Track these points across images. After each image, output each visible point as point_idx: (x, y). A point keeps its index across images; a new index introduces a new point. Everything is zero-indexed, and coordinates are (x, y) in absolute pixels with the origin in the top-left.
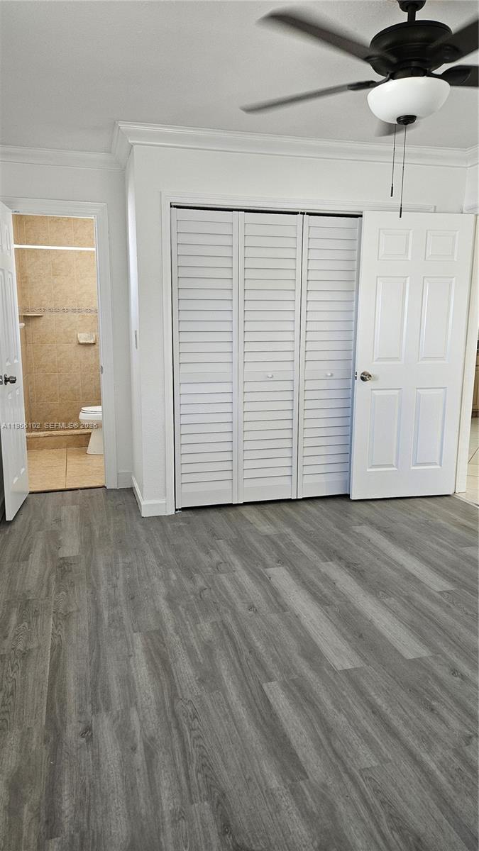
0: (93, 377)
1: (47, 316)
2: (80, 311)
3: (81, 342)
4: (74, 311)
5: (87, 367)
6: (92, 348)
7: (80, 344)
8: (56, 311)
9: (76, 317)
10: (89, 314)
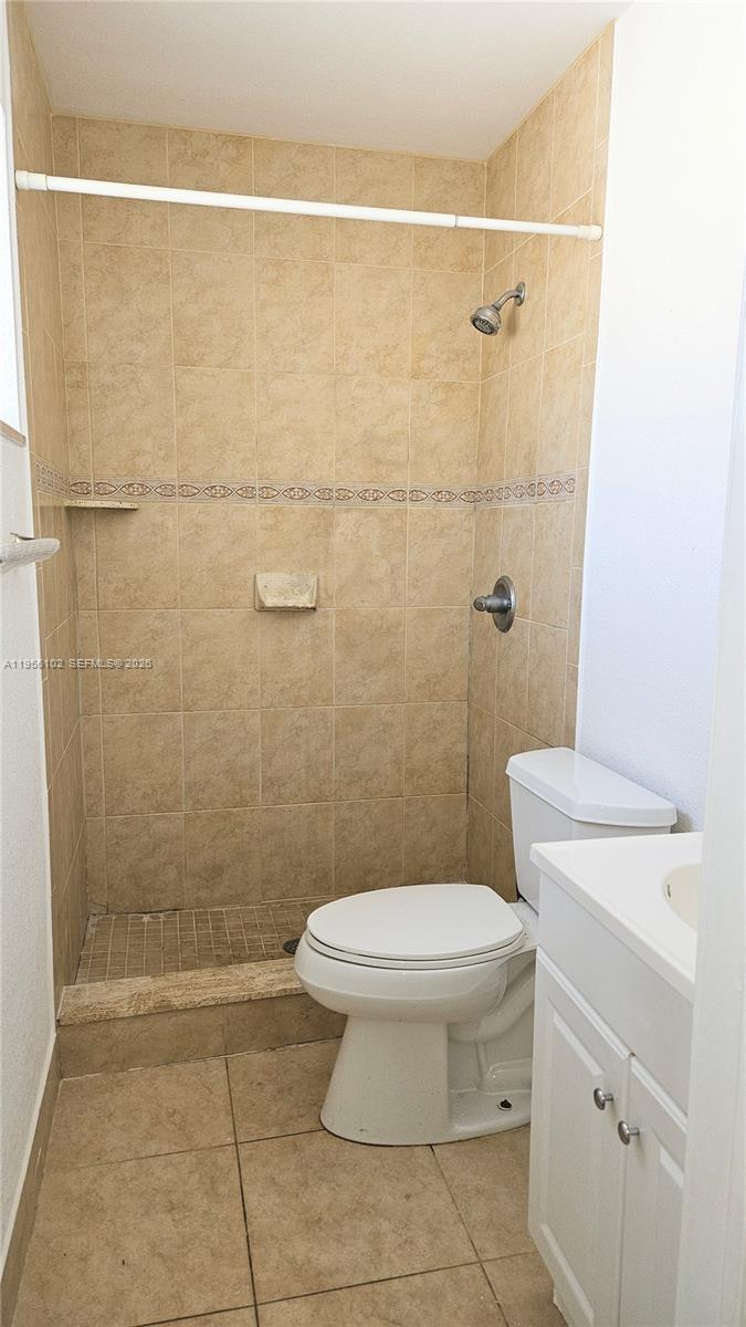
0: (303, 722)
1: (151, 510)
2: (267, 493)
3: (270, 602)
4: (247, 493)
5: (282, 690)
6: (305, 624)
7: (263, 609)
8: (187, 492)
9: (252, 515)
10: (298, 506)
